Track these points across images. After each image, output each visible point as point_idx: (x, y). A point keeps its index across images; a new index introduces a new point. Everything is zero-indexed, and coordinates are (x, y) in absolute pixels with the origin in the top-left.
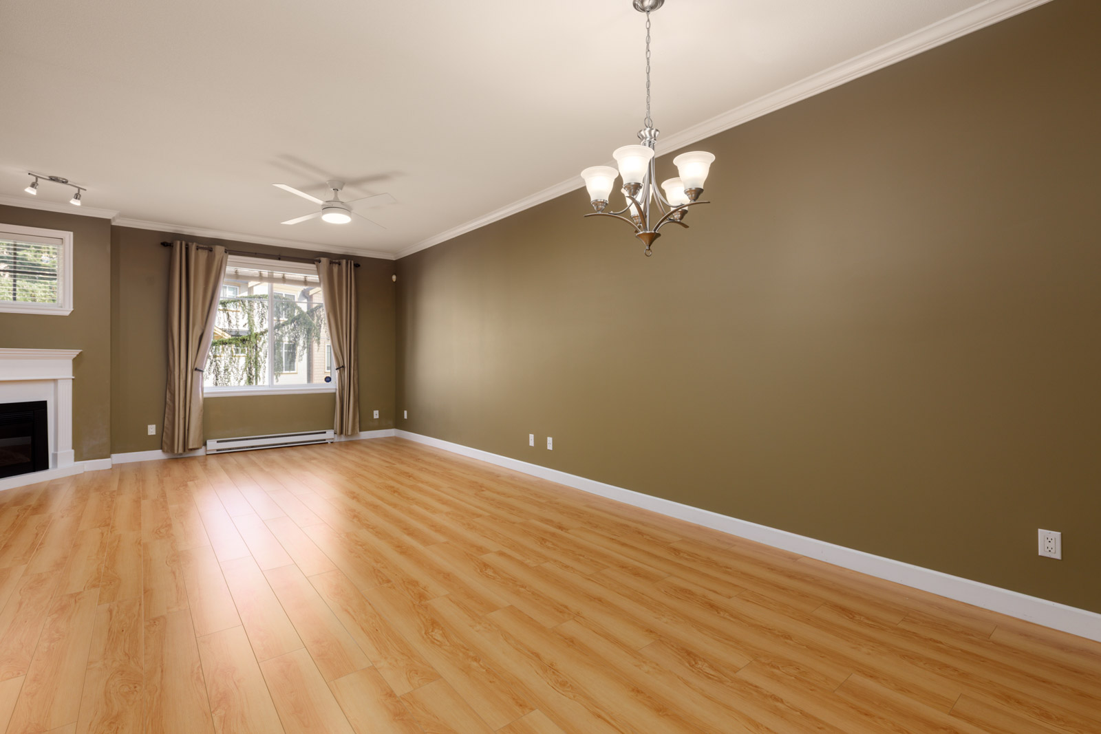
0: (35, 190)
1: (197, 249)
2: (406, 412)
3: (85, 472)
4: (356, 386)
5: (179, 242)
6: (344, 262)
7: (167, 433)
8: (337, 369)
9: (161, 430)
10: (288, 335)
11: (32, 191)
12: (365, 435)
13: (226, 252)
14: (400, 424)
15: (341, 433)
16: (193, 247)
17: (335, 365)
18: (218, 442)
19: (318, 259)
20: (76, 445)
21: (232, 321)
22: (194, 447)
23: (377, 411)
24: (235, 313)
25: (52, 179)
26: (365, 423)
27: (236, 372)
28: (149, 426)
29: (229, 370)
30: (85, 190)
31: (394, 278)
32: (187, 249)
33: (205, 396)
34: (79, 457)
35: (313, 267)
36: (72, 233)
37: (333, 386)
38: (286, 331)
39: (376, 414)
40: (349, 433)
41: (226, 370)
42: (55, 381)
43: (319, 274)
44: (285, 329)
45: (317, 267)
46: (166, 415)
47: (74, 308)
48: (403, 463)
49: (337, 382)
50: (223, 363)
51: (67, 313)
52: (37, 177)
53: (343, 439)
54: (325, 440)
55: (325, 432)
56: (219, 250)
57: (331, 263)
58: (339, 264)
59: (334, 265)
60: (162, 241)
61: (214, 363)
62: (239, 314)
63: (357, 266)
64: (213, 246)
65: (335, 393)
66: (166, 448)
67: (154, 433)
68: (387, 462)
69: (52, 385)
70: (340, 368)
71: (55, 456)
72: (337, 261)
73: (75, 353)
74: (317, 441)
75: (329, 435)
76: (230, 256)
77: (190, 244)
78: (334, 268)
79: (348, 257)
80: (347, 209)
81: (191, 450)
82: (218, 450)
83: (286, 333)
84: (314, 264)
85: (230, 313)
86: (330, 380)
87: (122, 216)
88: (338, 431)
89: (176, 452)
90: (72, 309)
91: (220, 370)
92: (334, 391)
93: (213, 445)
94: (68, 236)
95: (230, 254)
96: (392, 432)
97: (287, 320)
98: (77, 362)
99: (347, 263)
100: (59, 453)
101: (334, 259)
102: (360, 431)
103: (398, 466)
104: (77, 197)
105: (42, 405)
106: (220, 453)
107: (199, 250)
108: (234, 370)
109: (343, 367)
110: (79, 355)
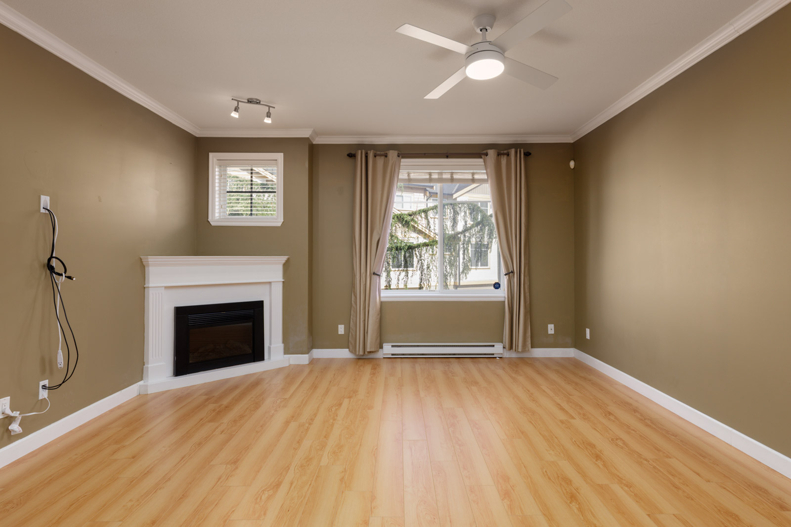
0: (238, 113)
1: (375, 156)
2: (588, 331)
3: (290, 365)
4: (528, 295)
5: (360, 151)
6: (513, 151)
7: (352, 334)
8: (506, 275)
9: (348, 329)
10: (475, 236)
11: (235, 115)
12: (539, 353)
13: (399, 156)
14: (580, 343)
15: (511, 348)
16: (371, 155)
17: (503, 271)
18: (393, 346)
19: (485, 152)
20: (285, 340)
21: (431, 226)
22: (371, 350)
23: (553, 325)
24: (433, 219)
25: (250, 101)
26: (537, 340)
27: (435, 269)
28: (339, 326)
29: (430, 268)
30: (274, 108)
31: (572, 164)
32: (367, 157)
33: (383, 300)
34: (287, 351)
35: (480, 161)
36: (282, 154)
37: (502, 294)
38: (474, 233)
39: (551, 329)
40: (520, 350)
41: (428, 268)
42: (270, 283)
43: (486, 170)
44: (473, 231)
45: (485, 162)
46: (352, 317)
47: (284, 219)
48: (585, 417)
49: (506, 289)
50: (426, 262)
51: (279, 224)
52: (238, 101)
53: (513, 355)
54: (493, 354)
55: (493, 346)
56: (392, 154)
57: (499, 154)
58: (508, 155)
59: (502, 156)
60: (348, 153)
61: (420, 261)
62: (436, 219)
63: (527, 154)
64: (387, 152)
65: (504, 302)
66: (351, 348)
67: (343, 333)
68: (562, 409)
69: (267, 286)
70: (509, 273)
71: (269, 348)
72: (505, 152)
73: (284, 259)
74: (485, 354)
75: (497, 349)
76: (403, 160)
77: (369, 152)
78: (502, 160)
79: (516, 146)
80: (498, 50)
81: (370, 352)
82: (392, 355)
83: (473, 235)
84: (481, 158)
85: (430, 220)
86: (499, 286)
87: (316, 133)
88: (507, 346)
89: (357, 353)
90: (282, 220)
91: (424, 267)
92: (502, 299)
93: (388, 349)
94: (280, 156)
95: (403, 157)
96: (571, 353)
97: (472, 223)
98: (286, 266)
99: (516, 152)
100: (272, 346)
101: (502, 150)
102: (532, 347)
103: (578, 423)
104: (269, 115)
105: (259, 305)
106: (394, 358)
107: (377, 157)
108: (434, 267)
109: (513, 272)
110: (288, 261)
